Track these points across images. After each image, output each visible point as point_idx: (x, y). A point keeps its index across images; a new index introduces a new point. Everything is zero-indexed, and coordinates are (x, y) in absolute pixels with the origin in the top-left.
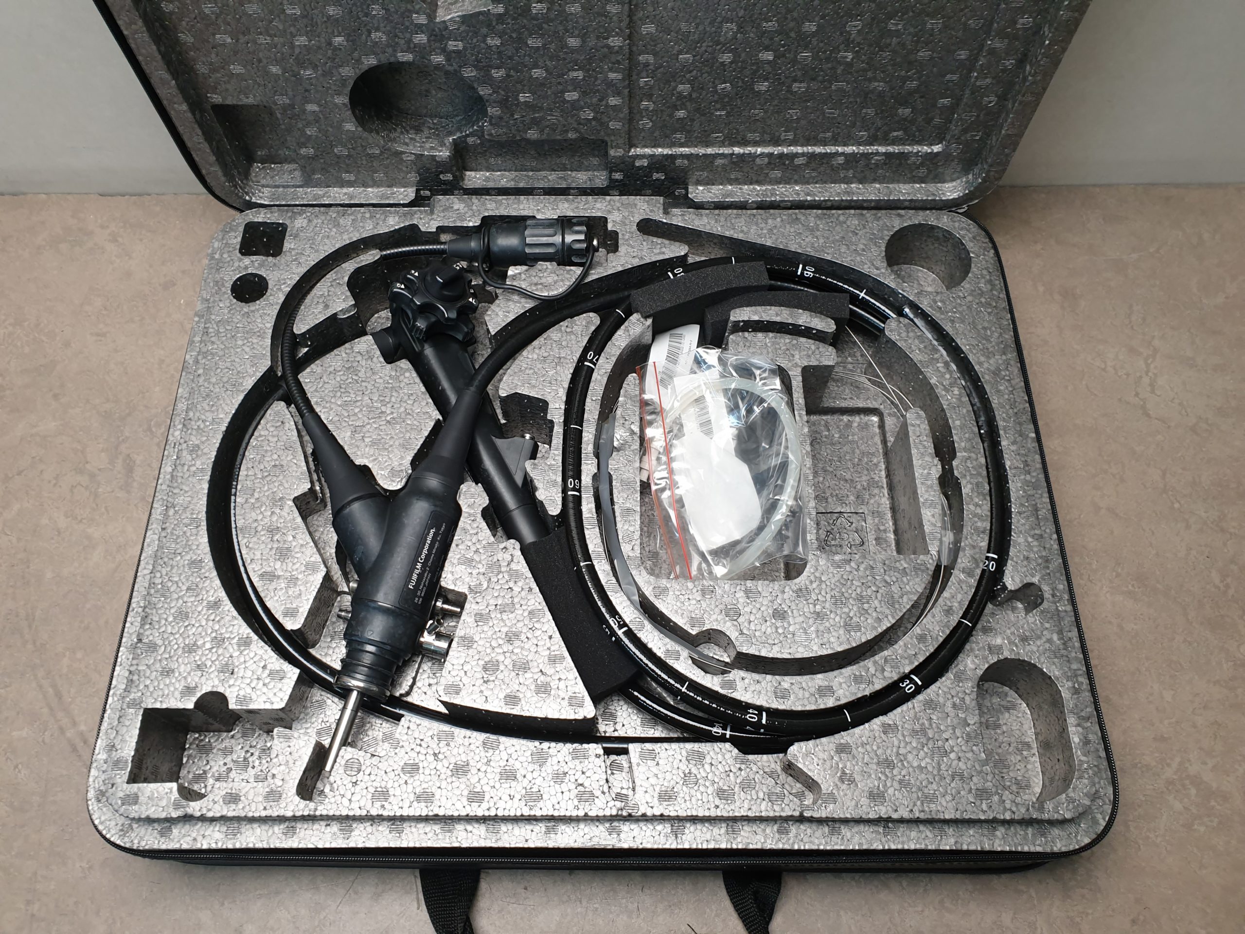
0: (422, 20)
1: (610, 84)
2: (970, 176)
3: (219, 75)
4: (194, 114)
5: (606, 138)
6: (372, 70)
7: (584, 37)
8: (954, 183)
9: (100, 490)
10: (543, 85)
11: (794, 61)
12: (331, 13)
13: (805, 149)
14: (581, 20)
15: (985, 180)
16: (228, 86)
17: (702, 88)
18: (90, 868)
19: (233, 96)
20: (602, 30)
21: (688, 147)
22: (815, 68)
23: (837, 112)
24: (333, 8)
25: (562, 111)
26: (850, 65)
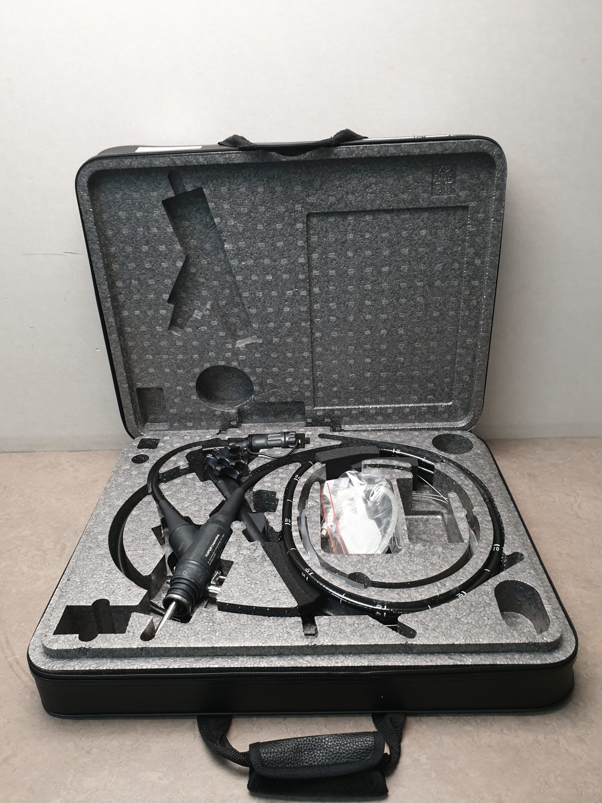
0: (230, 346)
1: (304, 374)
2: (468, 417)
3: (143, 374)
4: (129, 390)
5: (304, 401)
6: (207, 370)
7: (293, 353)
8: (462, 421)
9: (47, 557)
10: (277, 375)
11: (380, 363)
12: (194, 344)
13: (391, 406)
14: (292, 345)
15: (474, 416)
16: (146, 379)
17: (343, 377)
18: (9, 722)
19: (147, 384)
20: (301, 350)
21: (340, 406)
22: (389, 366)
23: (402, 386)
24: (195, 342)
25: (285, 387)
26: (403, 363)
